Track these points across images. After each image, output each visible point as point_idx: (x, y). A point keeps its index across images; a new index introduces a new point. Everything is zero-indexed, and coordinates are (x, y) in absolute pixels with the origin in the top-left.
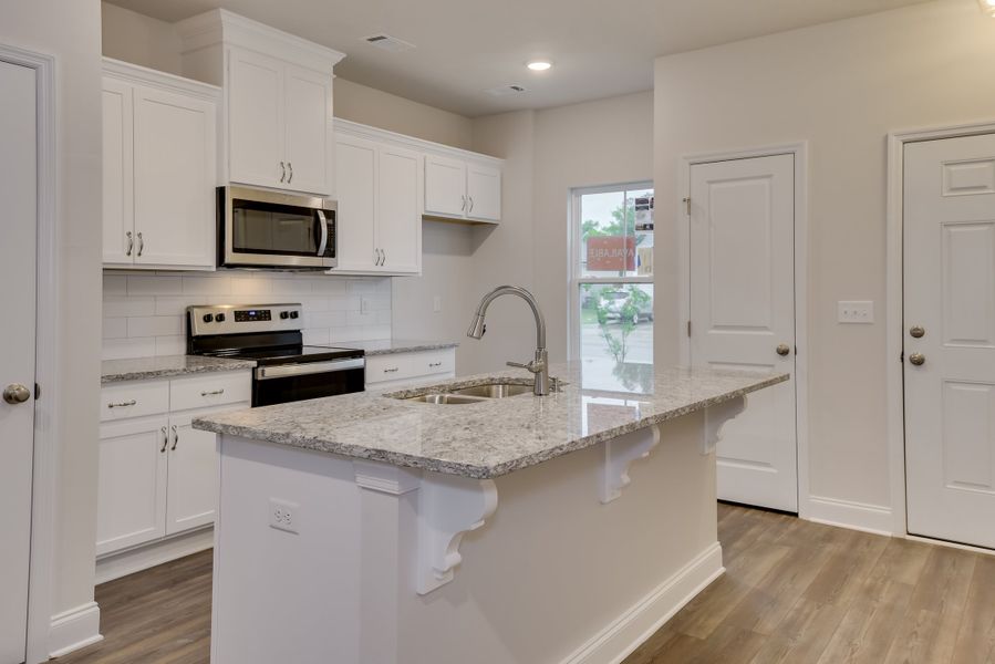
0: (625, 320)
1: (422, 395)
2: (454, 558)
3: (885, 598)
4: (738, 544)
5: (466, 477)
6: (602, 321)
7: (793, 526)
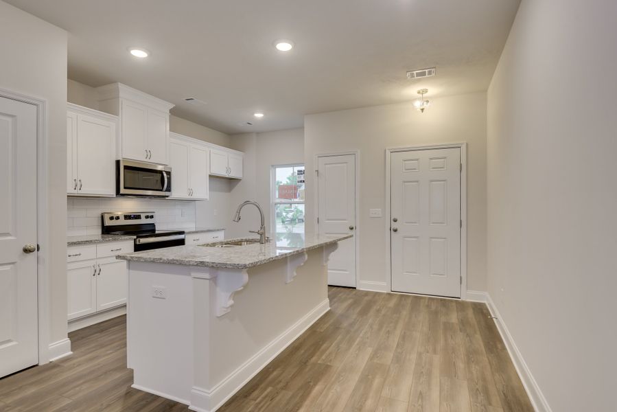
0: (293, 221)
1: (214, 245)
2: (231, 302)
3: (383, 312)
4: (335, 299)
5: (237, 268)
6: (283, 222)
7: (354, 292)
